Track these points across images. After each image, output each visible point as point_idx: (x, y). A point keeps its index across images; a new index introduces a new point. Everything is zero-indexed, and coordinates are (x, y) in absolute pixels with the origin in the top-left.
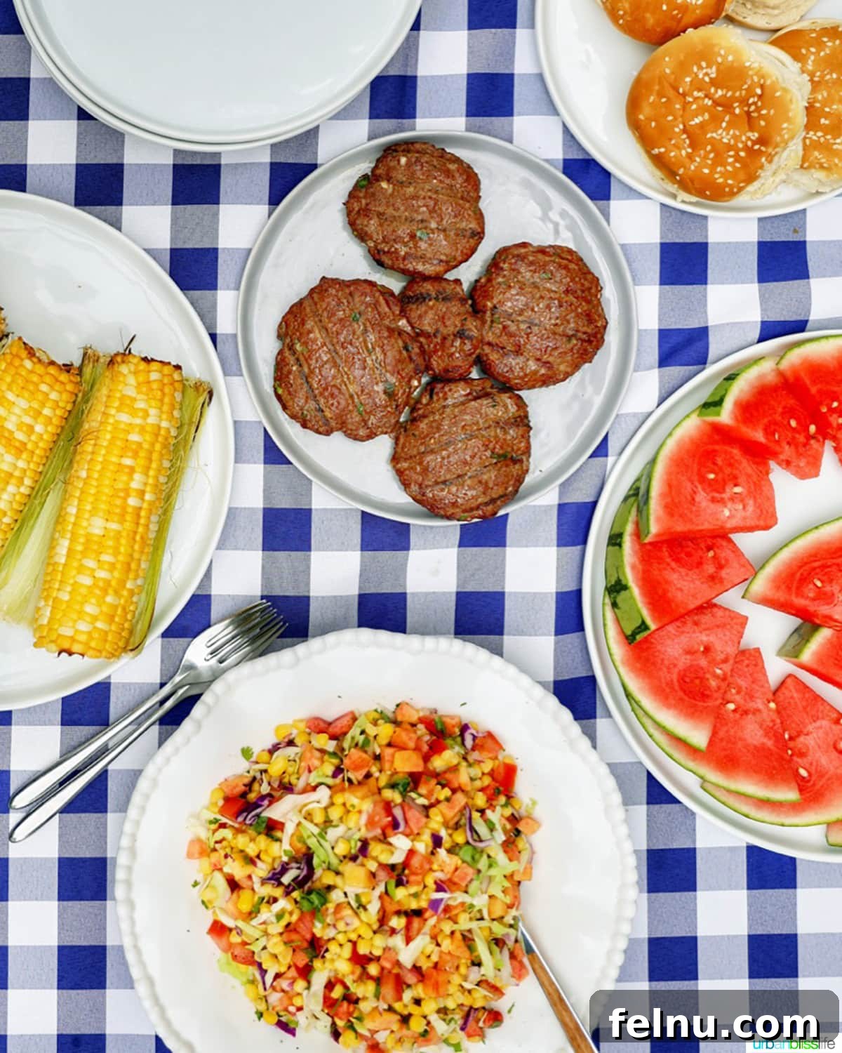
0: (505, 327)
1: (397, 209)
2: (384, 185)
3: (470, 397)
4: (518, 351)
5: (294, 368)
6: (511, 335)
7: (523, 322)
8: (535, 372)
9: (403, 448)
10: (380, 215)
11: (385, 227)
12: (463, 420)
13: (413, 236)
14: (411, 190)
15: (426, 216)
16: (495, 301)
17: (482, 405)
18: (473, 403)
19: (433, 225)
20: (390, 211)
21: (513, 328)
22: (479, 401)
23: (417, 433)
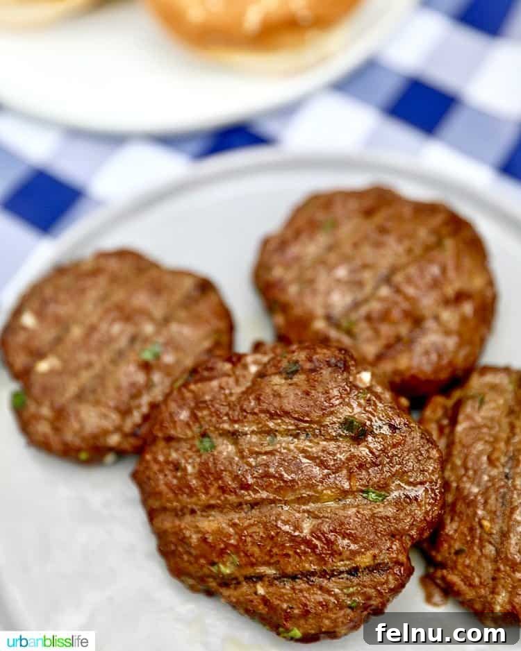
0: (369, 318)
1: (89, 365)
2: (43, 366)
3: (447, 431)
4: (417, 321)
5: (261, 590)
6: (385, 317)
7: (376, 288)
8: (464, 320)
9: (471, 586)
10: (80, 397)
11: (103, 399)
12: (478, 457)
13: (146, 367)
14: (77, 332)
15: (130, 330)
16: (319, 311)
17: (469, 418)
18: (460, 428)
19: (149, 329)
20: (85, 376)
21: (375, 306)
22: (461, 417)
23: (457, 546)
